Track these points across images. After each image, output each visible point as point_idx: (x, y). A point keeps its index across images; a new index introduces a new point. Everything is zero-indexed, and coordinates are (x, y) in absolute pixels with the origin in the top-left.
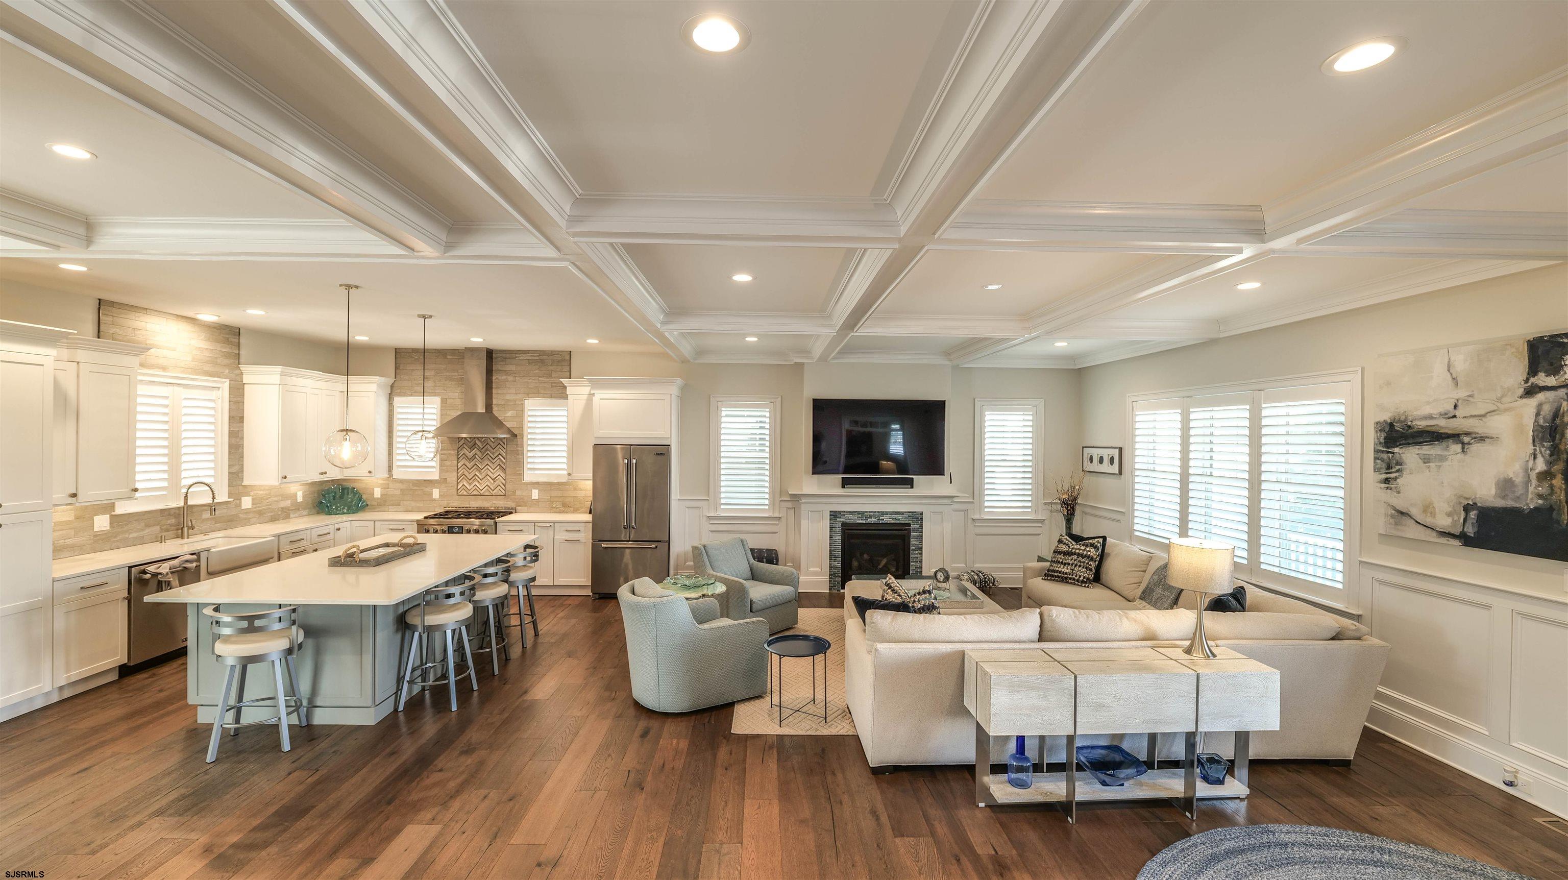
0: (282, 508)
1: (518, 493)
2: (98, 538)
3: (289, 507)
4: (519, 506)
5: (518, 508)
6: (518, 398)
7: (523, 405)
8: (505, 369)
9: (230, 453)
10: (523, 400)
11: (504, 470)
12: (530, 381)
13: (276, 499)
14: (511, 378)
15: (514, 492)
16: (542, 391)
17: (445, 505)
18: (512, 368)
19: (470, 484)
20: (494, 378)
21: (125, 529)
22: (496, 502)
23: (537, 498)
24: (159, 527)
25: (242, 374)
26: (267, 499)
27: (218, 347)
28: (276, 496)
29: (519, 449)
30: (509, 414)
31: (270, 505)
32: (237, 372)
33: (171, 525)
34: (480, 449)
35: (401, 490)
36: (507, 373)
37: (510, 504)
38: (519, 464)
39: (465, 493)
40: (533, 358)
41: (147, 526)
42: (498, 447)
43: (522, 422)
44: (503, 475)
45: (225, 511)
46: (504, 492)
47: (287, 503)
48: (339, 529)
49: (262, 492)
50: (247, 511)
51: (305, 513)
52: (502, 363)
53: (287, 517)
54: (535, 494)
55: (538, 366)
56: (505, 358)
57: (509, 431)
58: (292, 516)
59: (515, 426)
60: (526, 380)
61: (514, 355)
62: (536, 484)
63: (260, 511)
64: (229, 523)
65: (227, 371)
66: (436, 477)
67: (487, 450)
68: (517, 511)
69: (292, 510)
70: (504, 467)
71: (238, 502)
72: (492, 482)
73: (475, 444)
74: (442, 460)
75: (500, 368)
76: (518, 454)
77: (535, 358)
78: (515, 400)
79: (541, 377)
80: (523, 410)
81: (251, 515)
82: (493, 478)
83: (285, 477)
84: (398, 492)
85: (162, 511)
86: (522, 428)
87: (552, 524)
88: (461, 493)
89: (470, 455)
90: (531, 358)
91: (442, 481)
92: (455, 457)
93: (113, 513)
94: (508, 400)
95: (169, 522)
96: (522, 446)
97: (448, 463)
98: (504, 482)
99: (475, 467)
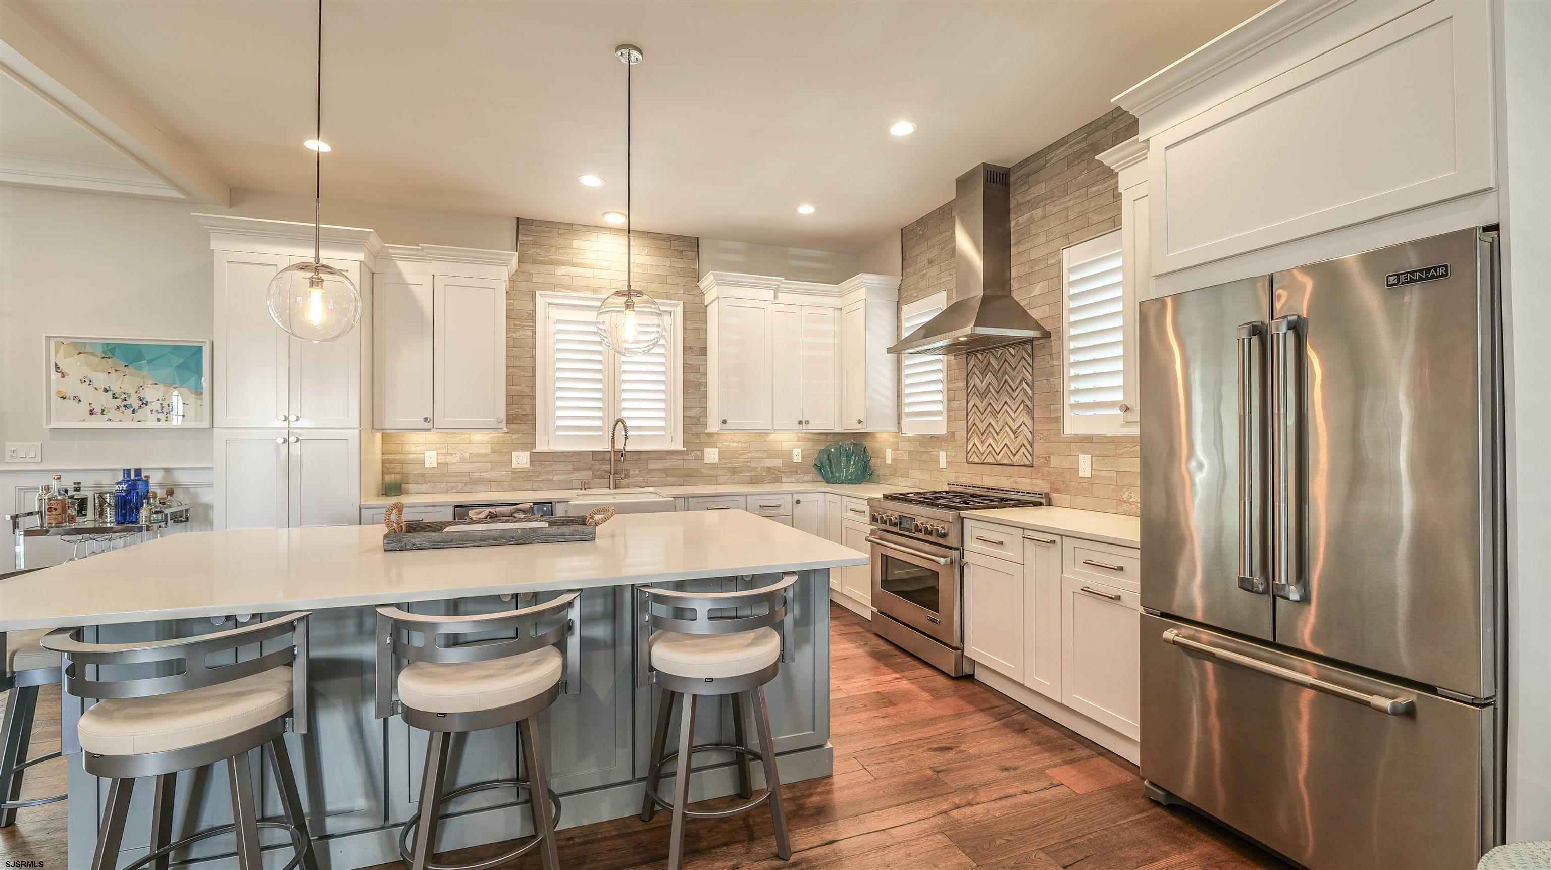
0: (768, 468)
1: (1054, 461)
2: (518, 475)
3: (780, 467)
4: (1058, 491)
5: (1055, 496)
6: (1050, 250)
7: (1060, 263)
8: (1029, 198)
9: (685, 392)
10: (1058, 252)
11: (1030, 412)
12: (1071, 203)
13: (758, 455)
14: (1038, 212)
15: (1047, 459)
16: (1095, 218)
17: (953, 481)
18: (1040, 189)
19: (983, 442)
20: (1013, 223)
21: (549, 469)
22: (1019, 480)
23: (1088, 474)
24: (590, 473)
25: (702, 294)
26: (743, 454)
27: (667, 262)
28: (758, 451)
29: (1055, 363)
30: (1037, 290)
31: (749, 462)
32: (695, 292)
33: (606, 472)
34: (995, 373)
35: (910, 451)
36: (1033, 205)
37: (1042, 486)
38: (1055, 396)
39: (977, 460)
40: (1075, 148)
41: (576, 469)
42: (1021, 364)
43: (1058, 304)
44: (1029, 422)
45: (681, 462)
46: (1030, 458)
47: (778, 463)
48: (798, 502)
49: (735, 444)
50: (712, 466)
51: (809, 478)
52: (1023, 188)
53: (777, 480)
54: (1085, 466)
55: (1084, 164)
56: (1028, 175)
57: (1037, 326)
58: (784, 479)
59: (1046, 315)
60: (1064, 206)
61: (1042, 161)
62: (1087, 441)
63: (733, 468)
64: (687, 479)
65: (681, 292)
66: (942, 431)
67: (1005, 373)
68: (1053, 502)
69: (785, 472)
70: (1031, 405)
71: (699, 453)
72: (1013, 437)
73: (989, 363)
74: (950, 400)
75: (1022, 200)
76: (1053, 375)
77: (1079, 147)
78: (1046, 258)
79: (1093, 185)
80: (1059, 277)
81: (720, 472)
82: (1014, 428)
83: (724, 422)
84: (906, 456)
85: (594, 453)
86: (1058, 317)
87: (1057, 539)
88: (971, 460)
89: (982, 386)
90: (1071, 151)
91: (951, 434)
92: (964, 392)
93: (534, 450)
94: (1037, 261)
95: (604, 467)
96: (1060, 356)
97: (955, 404)
98: (1030, 437)
99: (988, 409)
